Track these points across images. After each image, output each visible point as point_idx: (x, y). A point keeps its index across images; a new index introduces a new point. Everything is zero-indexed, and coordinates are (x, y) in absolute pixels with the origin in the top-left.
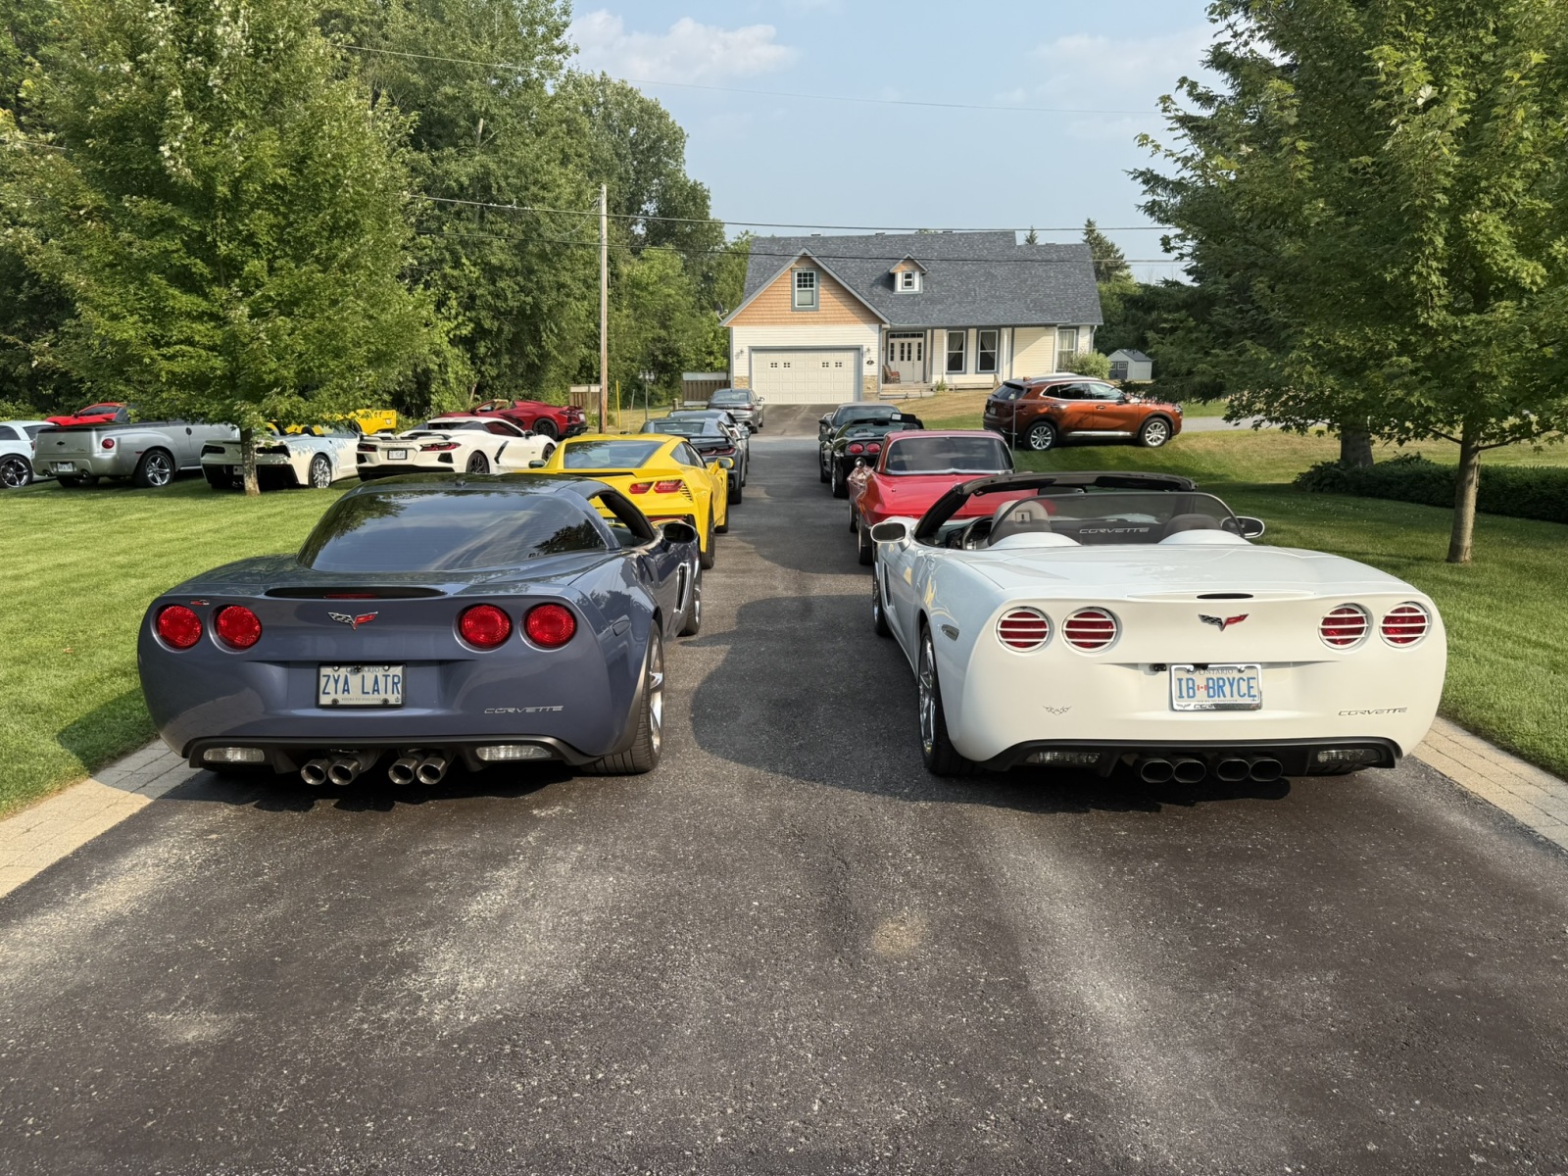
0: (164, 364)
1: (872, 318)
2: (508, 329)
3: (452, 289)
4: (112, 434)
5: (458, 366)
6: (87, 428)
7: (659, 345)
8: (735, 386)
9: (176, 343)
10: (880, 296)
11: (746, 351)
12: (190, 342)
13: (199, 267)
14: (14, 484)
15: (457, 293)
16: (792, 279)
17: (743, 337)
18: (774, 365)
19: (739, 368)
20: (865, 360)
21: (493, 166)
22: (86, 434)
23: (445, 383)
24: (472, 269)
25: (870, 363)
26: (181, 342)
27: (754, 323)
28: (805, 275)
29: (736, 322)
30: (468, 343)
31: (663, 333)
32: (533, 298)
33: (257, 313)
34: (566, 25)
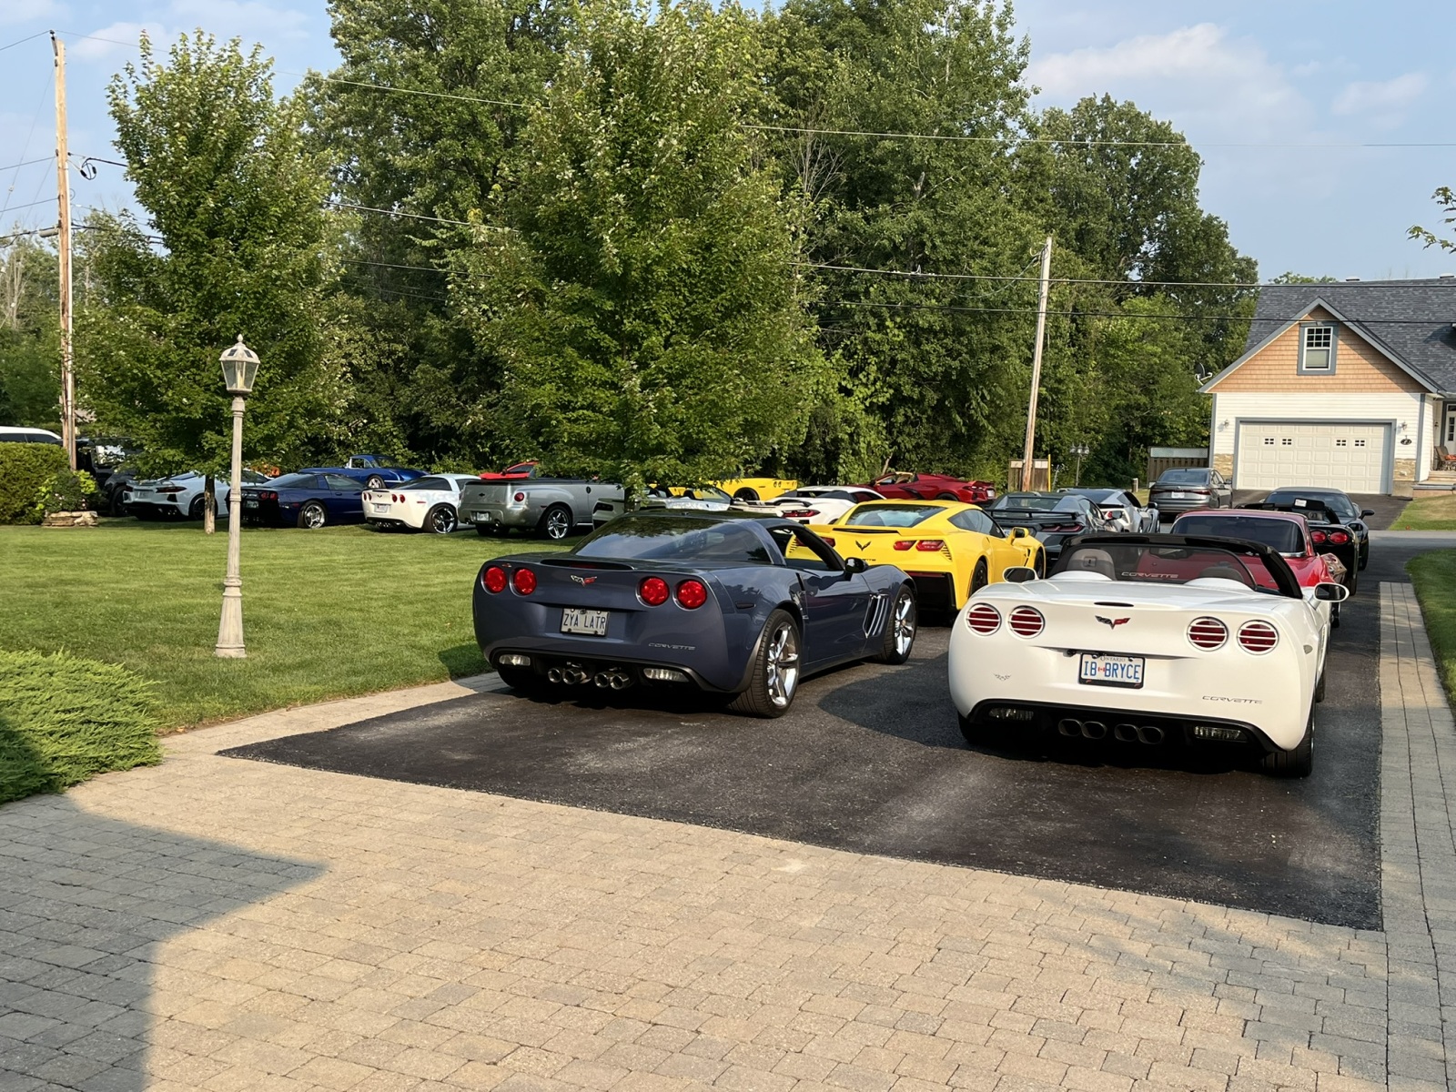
0: (567, 425)
1: (1410, 384)
2: (932, 397)
3: (873, 353)
4: (524, 489)
5: (872, 436)
6: (504, 482)
7: (1137, 414)
8: (1215, 464)
9: (580, 408)
10: (1437, 356)
11: (1232, 423)
12: (591, 407)
13: (607, 341)
14: (442, 530)
15: (878, 357)
16: (1301, 337)
17: (1229, 404)
18: (1269, 441)
19: (1222, 443)
20: (1399, 437)
21: (926, 221)
22: (504, 487)
23: (856, 453)
24: (896, 331)
25: (1406, 442)
26: (582, 407)
27: (1246, 390)
28: (1319, 331)
29: (1220, 388)
30: (886, 411)
31: (1143, 399)
32: (961, 362)
33: (648, 385)
34: (1023, 66)
